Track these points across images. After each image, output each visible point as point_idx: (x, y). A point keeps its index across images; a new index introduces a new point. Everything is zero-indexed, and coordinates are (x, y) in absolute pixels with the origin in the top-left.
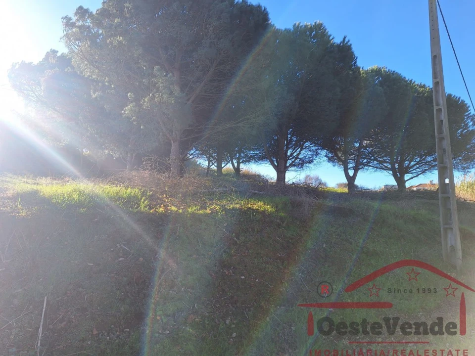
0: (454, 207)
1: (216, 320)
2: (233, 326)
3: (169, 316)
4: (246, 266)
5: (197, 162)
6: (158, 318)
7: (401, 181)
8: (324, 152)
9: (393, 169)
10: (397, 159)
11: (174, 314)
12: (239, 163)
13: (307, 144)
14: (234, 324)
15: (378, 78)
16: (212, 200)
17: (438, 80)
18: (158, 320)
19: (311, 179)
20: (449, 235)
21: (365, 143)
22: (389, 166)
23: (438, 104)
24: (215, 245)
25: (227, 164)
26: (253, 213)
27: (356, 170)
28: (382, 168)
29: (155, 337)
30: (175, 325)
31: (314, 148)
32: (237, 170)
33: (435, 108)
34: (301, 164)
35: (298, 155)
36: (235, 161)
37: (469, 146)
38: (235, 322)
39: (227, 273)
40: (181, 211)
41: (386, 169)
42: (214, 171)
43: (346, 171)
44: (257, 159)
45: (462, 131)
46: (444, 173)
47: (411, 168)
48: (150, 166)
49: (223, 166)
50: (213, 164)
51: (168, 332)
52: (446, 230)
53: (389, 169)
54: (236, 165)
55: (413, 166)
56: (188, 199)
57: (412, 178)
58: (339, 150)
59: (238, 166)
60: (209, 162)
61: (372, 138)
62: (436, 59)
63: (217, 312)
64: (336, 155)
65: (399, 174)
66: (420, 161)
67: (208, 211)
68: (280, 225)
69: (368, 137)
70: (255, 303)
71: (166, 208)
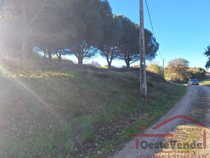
0: (145, 73)
1: (45, 127)
2: (53, 128)
3: (19, 127)
4: (60, 101)
5: (38, 53)
6: (13, 129)
7: (128, 64)
8: (99, 51)
9: (125, 59)
10: (127, 55)
11: (22, 126)
12: (60, 55)
13: (92, 47)
14: (53, 127)
15: (121, 20)
16: (44, 71)
17: (142, 22)
18: (13, 130)
19: (94, 63)
20: (143, 84)
21: (115, 48)
22: (124, 58)
23: (141, 32)
24: (45, 93)
25: (54, 54)
26: (65, 77)
27: (112, 59)
28: (121, 59)
29: (12, 138)
30: (23, 131)
31: (95, 49)
32: (60, 58)
33: (140, 34)
34: (89, 56)
35: (88, 51)
36: (58, 54)
37: (152, 50)
38: (54, 126)
39: (51, 105)
40: (26, 77)
41: (123, 59)
42: (47, 58)
43: (108, 59)
44: (69, 53)
45: (150, 44)
46: (142, 60)
47: (132, 59)
48: (9, 54)
49: (52, 55)
50: (47, 55)
51: (19, 135)
52: (142, 82)
53: (124, 59)
54: (59, 55)
55: (133, 58)
56: (31, 71)
57: (132, 63)
58: (105, 50)
59: (60, 56)
60: (45, 53)
61: (118, 46)
62: (141, 13)
63: (45, 123)
64: (104, 53)
65: (128, 61)
66: (135, 56)
67: (41, 77)
68: (77, 82)
69: (117, 45)
70: (64, 117)
71: (17, 75)
